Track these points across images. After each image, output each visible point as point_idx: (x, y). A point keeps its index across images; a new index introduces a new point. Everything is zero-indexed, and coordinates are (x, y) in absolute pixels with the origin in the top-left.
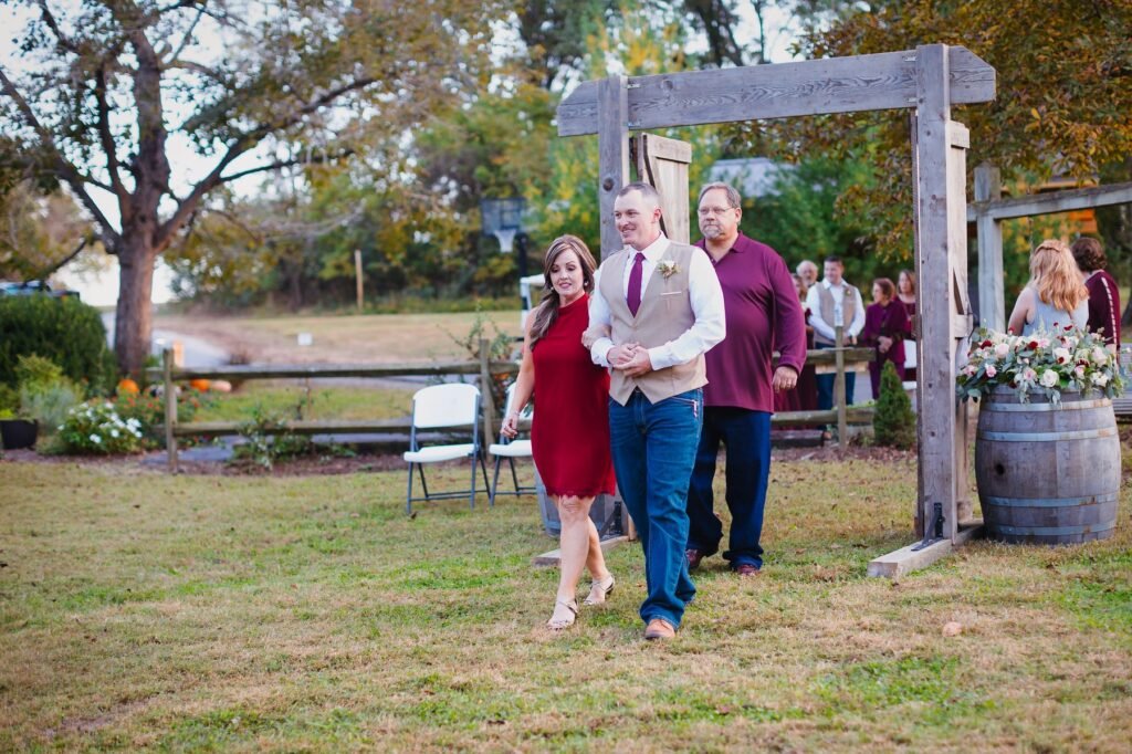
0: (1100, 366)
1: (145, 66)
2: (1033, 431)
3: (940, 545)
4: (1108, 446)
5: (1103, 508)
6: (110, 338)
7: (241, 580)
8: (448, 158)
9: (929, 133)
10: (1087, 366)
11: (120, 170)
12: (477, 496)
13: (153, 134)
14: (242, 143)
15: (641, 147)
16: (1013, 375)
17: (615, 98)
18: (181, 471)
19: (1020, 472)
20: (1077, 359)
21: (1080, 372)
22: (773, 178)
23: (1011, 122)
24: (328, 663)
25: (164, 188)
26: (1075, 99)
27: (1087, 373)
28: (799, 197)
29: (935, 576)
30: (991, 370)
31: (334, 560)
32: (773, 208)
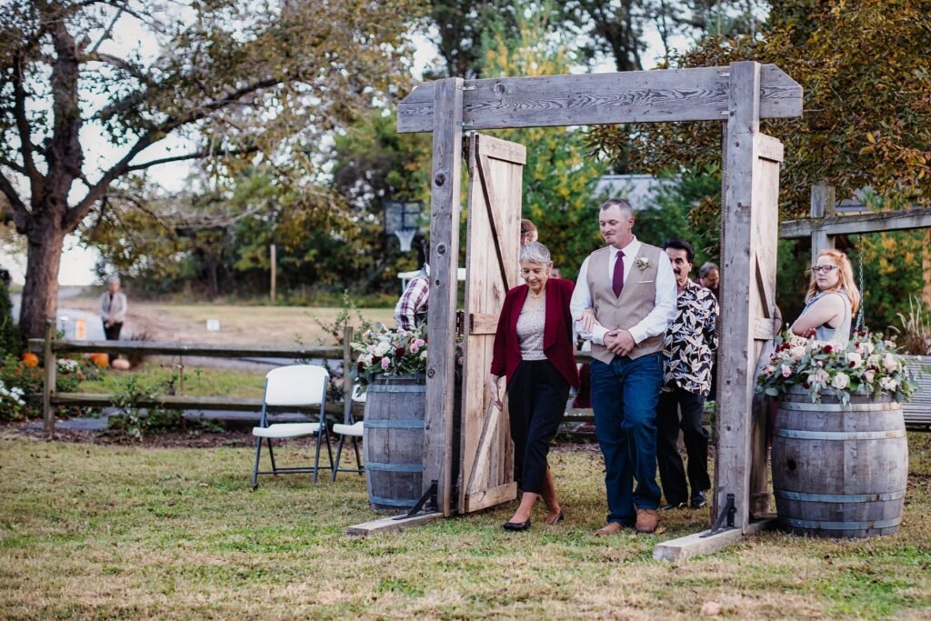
0: (891, 371)
1: (63, 57)
2: (823, 430)
3: (730, 533)
4: (895, 447)
5: (887, 505)
6: (16, 313)
7: (70, 536)
8: (363, 161)
9: (738, 145)
10: (877, 370)
11: (35, 154)
12: (320, 472)
13: (68, 121)
14: (152, 134)
15: (473, 146)
16: (806, 376)
17: (450, 99)
18: (56, 438)
19: (810, 468)
20: (869, 364)
21: (870, 376)
22: (656, 193)
23: (849, 144)
24: (116, 613)
25: (76, 173)
26: (908, 127)
27: (877, 378)
28: (678, 212)
29: (716, 561)
30: (786, 370)
31: (166, 522)
32: (654, 221)
